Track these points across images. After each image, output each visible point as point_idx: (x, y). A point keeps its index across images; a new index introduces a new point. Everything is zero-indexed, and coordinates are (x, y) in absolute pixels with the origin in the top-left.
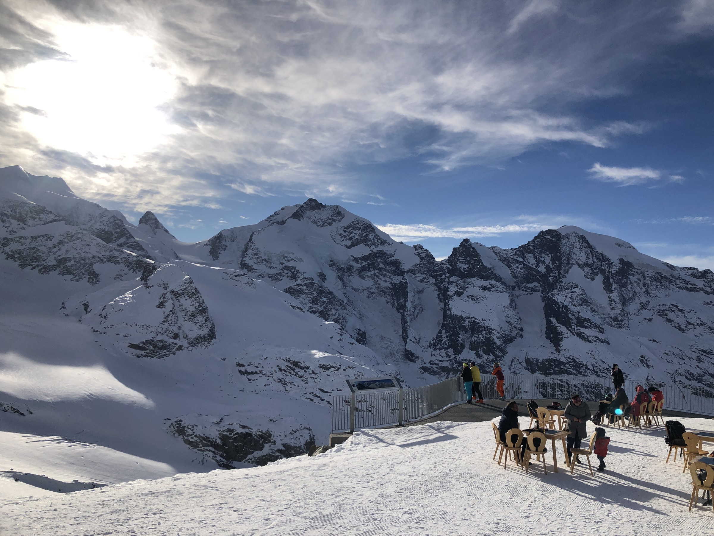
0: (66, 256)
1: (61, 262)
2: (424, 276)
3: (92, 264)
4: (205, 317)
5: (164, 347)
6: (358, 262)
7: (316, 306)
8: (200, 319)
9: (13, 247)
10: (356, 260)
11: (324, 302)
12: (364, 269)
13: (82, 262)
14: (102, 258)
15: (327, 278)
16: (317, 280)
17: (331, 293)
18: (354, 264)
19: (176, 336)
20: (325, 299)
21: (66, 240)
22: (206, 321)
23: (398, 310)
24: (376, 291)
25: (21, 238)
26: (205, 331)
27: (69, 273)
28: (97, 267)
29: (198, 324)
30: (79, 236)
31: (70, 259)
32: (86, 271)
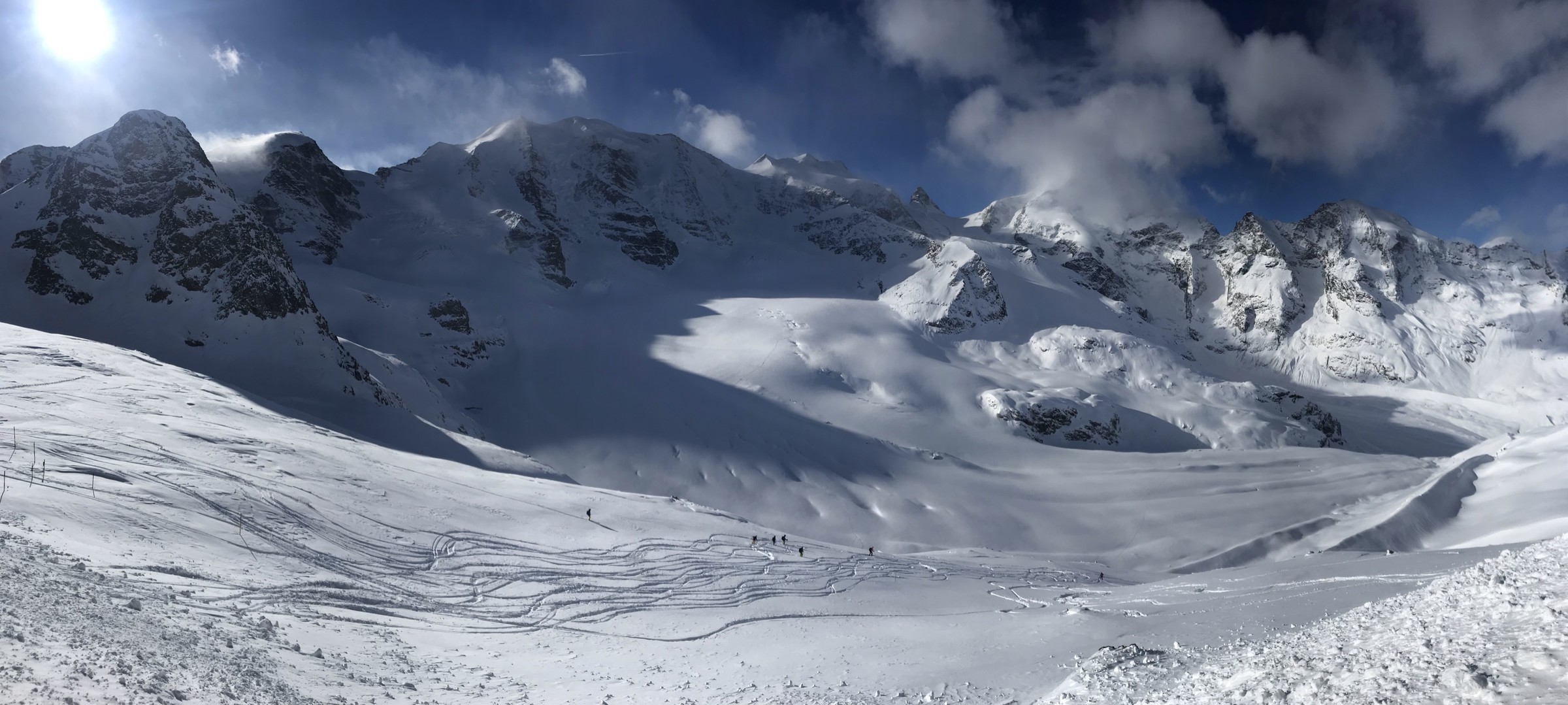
0: (855, 238)
1: (852, 243)
2: (1208, 252)
3: (880, 244)
4: (996, 294)
5: (959, 324)
6: (1136, 236)
7: (1095, 283)
8: (992, 296)
9: (814, 231)
10: (1135, 234)
11: (1103, 280)
12: (1143, 244)
13: (870, 243)
14: (888, 238)
15: (1104, 253)
16: (1095, 255)
17: (1109, 270)
18: (1132, 238)
19: (969, 314)
20: (1104, 277)
21: (854, 222)
22: (997, 298)
23: (1181, 287)
24: (1156, 267)
25: (818, 222)
26: (997, 309)
27: (859, 253)
28: (884, 248)
29: (990, 302)
30: (865, 217)
31: (859, 241)
32: (874, 251)
